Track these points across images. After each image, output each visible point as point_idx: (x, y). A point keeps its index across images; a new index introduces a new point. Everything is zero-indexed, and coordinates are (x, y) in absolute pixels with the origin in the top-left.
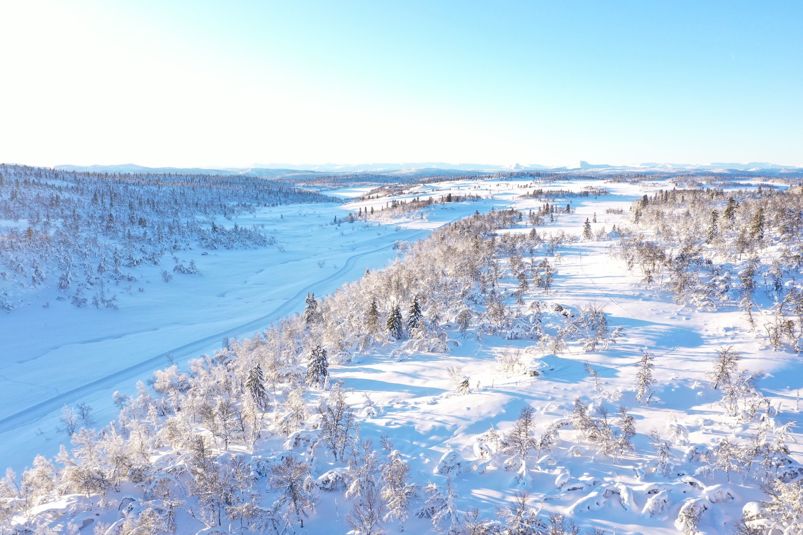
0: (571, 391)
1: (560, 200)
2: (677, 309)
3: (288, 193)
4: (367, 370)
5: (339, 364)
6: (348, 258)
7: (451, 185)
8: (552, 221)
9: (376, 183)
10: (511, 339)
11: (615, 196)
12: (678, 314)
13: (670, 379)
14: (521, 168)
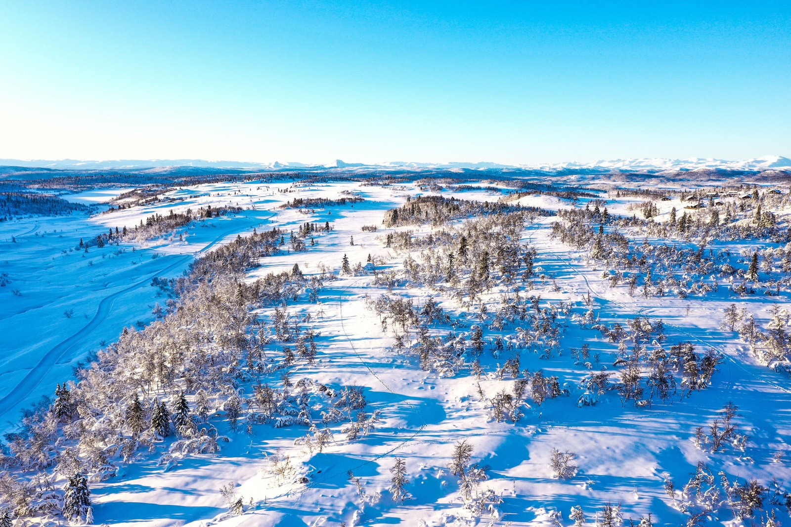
0: (337, 498)
1: (319, 210)
2: (423, 376)
3: (18, 202)
4: (133, 489)
5: (101, 481)
6: (101, 300)
7: (210, 188)
8: (313, 245)
9: (126, 185)
10: (280, 427)
11: (369, 202)
12: (425, 383)
13: (420, 469)
14: (280, 167)
